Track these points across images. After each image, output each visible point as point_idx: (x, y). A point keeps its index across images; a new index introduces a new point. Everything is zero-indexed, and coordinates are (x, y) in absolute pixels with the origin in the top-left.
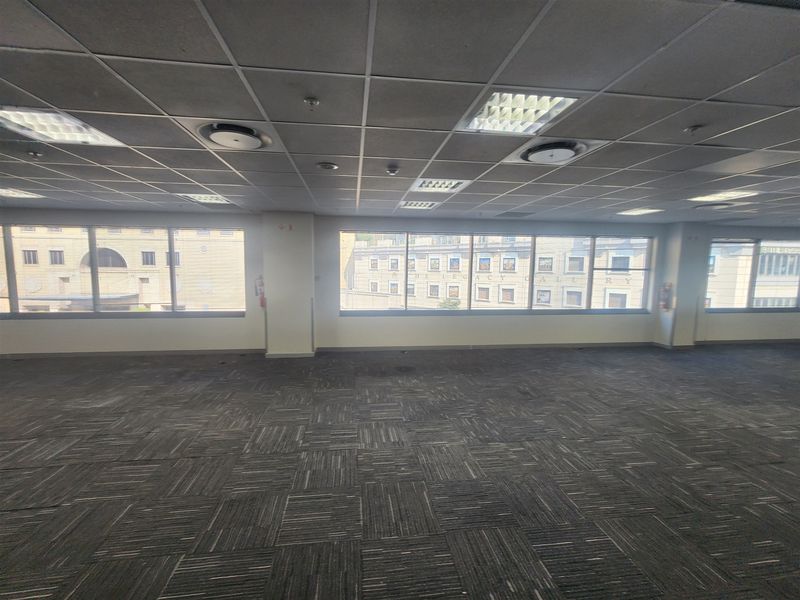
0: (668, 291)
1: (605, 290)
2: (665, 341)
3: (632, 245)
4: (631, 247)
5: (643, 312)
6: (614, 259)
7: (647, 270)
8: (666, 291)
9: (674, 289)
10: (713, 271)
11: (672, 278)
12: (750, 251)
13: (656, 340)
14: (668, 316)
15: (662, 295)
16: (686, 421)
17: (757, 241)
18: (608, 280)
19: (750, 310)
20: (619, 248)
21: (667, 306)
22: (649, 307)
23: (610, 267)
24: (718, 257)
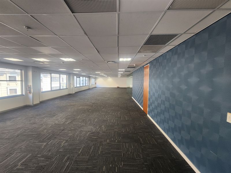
0: (30, 88)
1: (7, 88)
2: (31, 104)
3: (16, 72)
4: (16, 73)
5: (22, 95)
6: (9, 77)
7: (22, 81)
8: (29, 88)
9: (32, 87)
10: (42, 81)
11: (30, 83)
12: (50, 76)
13: (28, 104)
14: (31, 95)
15: (28, 89)
16: (40, 129)
17: (51, 74)
18: (8, 84)
19: (52, 91)
20: (11, 73)
21: (30, 93)
22: (24, 94)
23: (8, 80)
24: (43, 77)
